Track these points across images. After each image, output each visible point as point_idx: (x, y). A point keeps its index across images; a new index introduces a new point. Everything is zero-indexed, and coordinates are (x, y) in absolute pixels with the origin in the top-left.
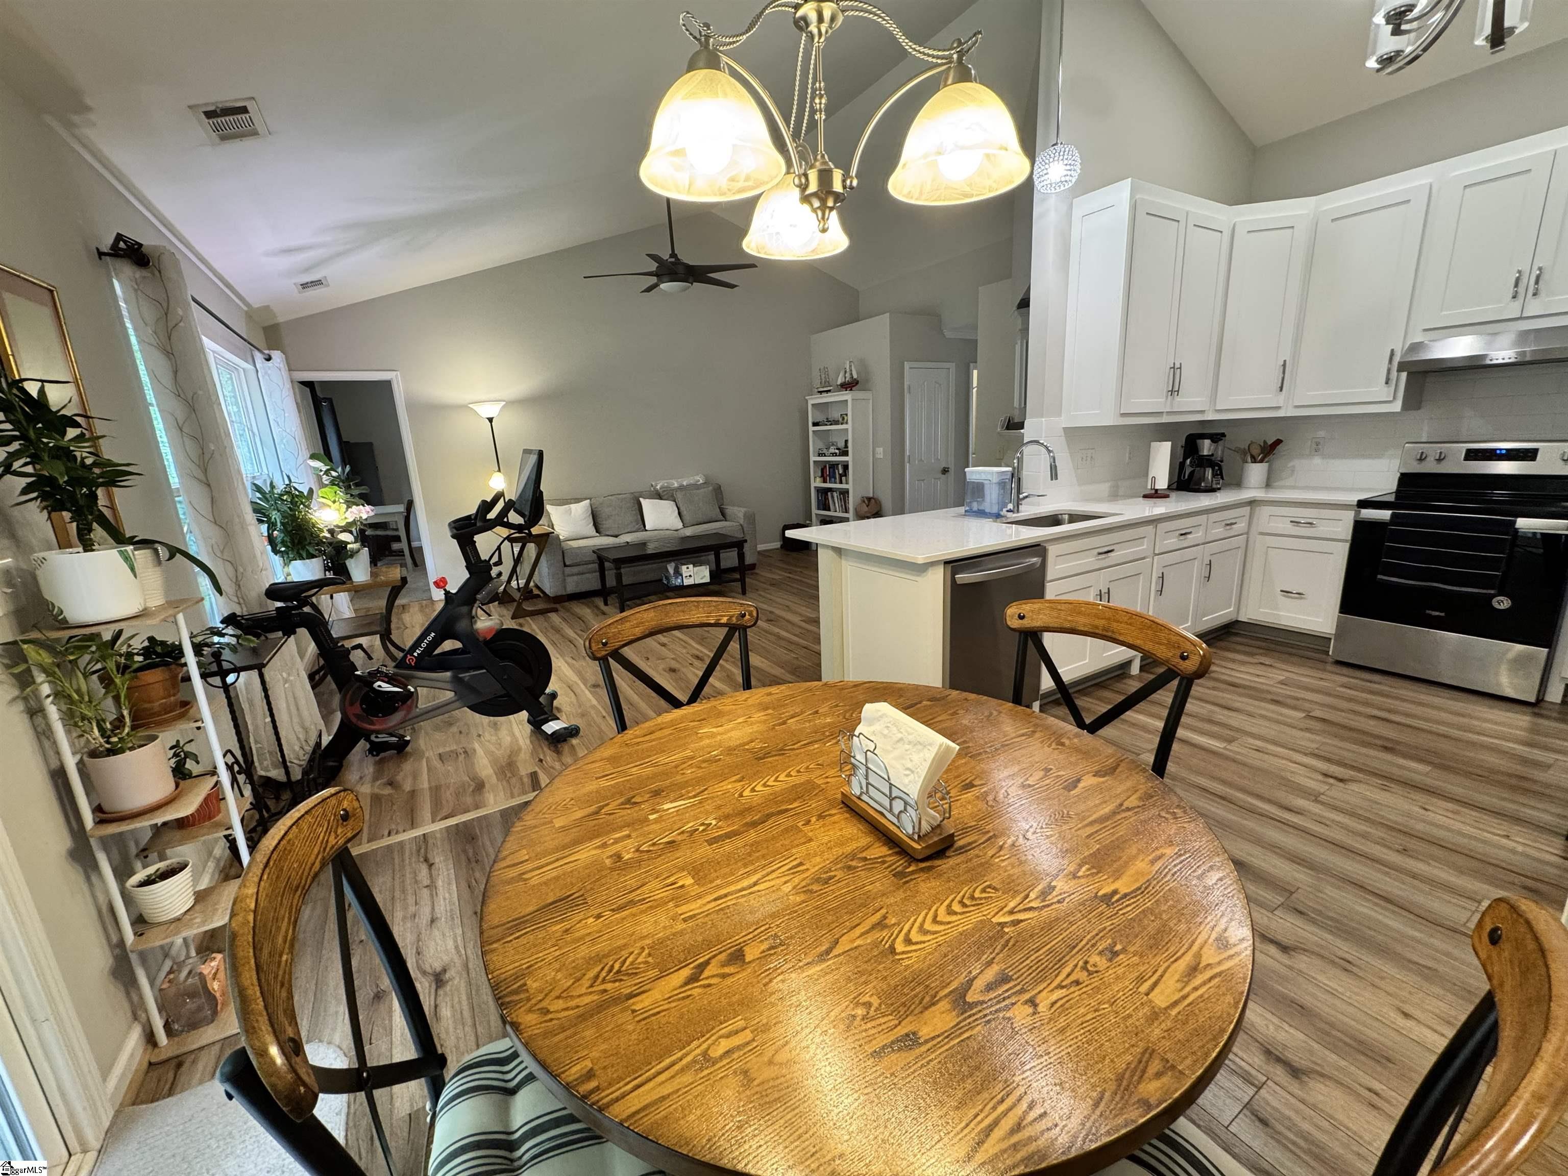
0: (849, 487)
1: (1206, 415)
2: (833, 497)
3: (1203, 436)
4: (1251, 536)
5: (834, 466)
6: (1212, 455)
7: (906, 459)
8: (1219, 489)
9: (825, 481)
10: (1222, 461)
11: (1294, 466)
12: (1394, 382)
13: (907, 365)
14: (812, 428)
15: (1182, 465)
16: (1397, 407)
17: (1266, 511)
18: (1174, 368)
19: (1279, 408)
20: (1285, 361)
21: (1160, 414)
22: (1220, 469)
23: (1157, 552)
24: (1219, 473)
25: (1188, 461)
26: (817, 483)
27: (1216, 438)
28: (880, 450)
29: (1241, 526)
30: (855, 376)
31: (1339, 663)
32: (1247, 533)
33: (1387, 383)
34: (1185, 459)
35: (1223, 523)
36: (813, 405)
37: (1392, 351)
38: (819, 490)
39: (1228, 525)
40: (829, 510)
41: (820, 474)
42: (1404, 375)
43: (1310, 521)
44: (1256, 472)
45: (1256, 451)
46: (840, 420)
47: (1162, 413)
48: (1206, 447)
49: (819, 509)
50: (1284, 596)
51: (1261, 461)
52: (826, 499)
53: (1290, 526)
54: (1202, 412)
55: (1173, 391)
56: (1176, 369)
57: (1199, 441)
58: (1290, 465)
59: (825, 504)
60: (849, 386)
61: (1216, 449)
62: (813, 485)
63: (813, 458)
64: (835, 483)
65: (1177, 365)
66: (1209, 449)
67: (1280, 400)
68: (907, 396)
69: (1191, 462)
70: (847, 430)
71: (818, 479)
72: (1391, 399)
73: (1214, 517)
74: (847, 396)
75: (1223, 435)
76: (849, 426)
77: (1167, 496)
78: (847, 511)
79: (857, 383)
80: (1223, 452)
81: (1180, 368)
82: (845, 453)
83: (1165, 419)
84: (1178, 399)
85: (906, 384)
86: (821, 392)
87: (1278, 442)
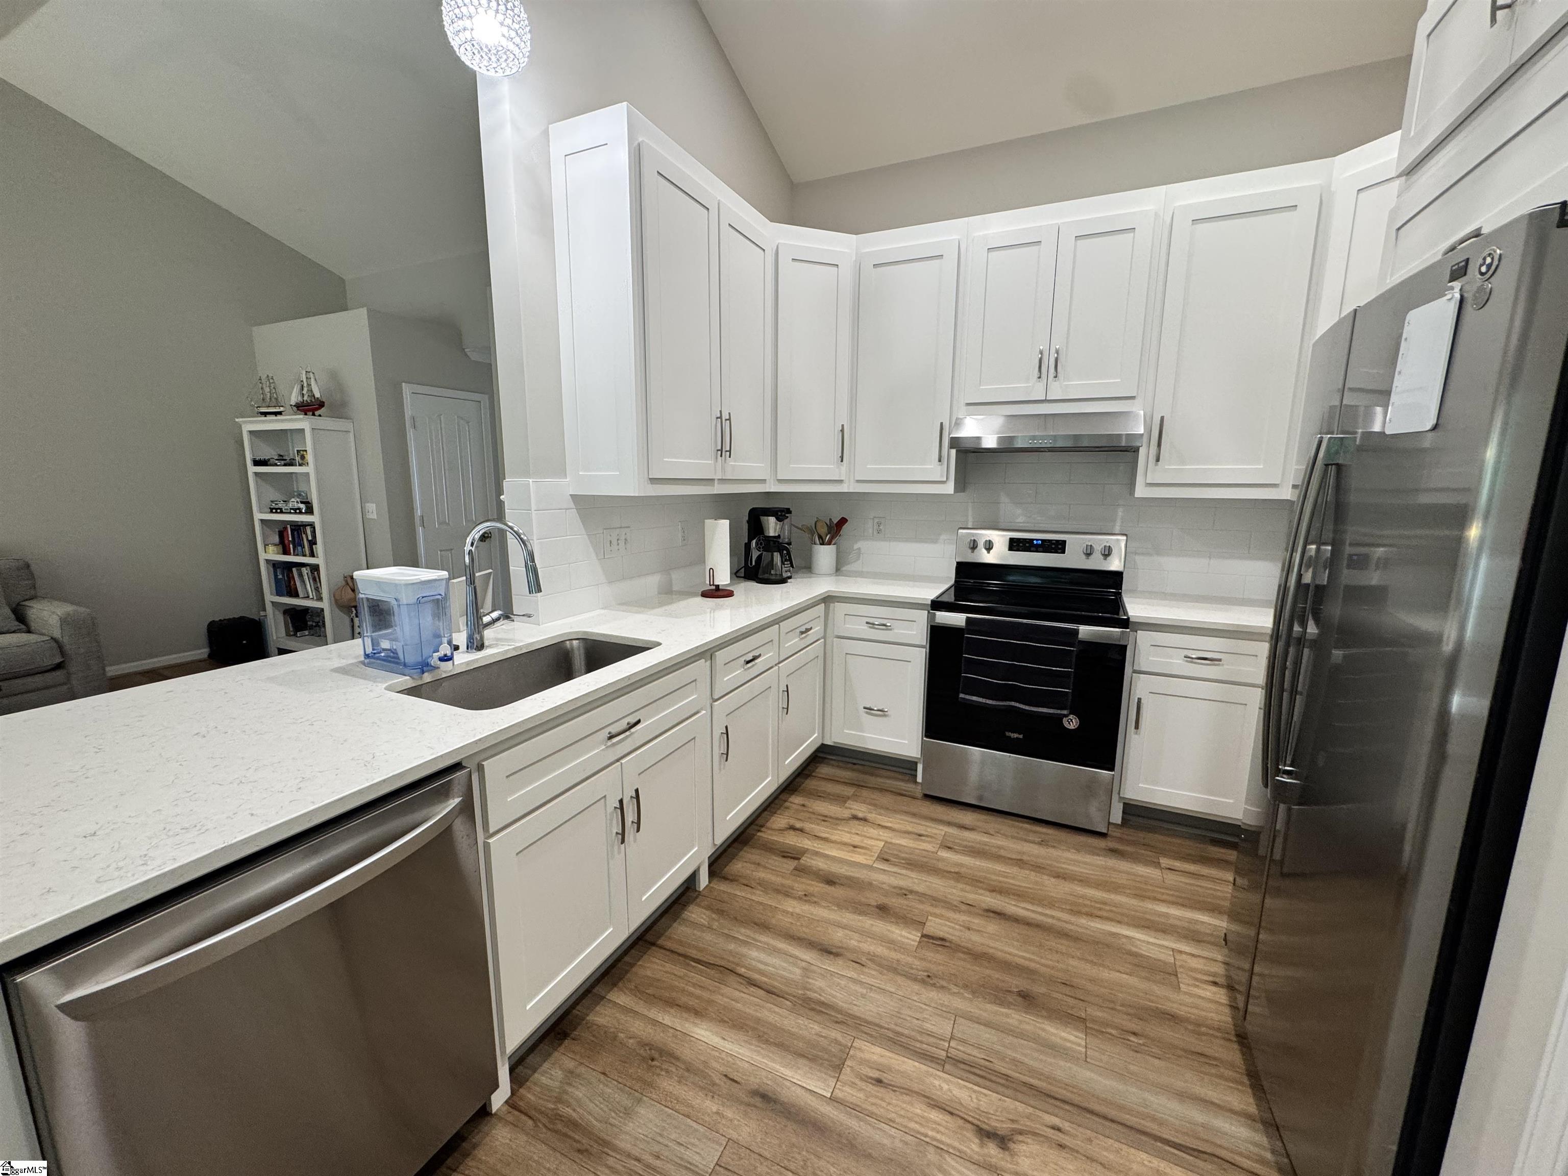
0: (319, 560)
1: (767, 485)
2: (301, 575)
3: (768, 512)
4: (829, 641)
5: (298, 528)
6: (779, 537)
7: (417, 521)
8: (790, 578)
9: (286, 552)
10: (789, 544)
11: (859, 549)
12: (946, 460)
13: (406, 389)
14: (252, 469)
15: (748, 546)
16: (949, 488)
17: (840, 609)
18: (721, 417)
19: (841, 481)
20: (843, 426)
21: (710, 481)
22: (789, 553)
23: (716, 697)
24: (787, 559)
25: (754, 542)
26: (273, 554)
27: (781, 514)
28: (371, 507)
29: (817, 629)
30: (317, 395)
31: (927, 797)
32: (824, 637)
33: (940, 461)
34: (750, 540)
35: (798, 631)
36: (251, 432)
37: (942, 424)
38: (275, 565)
39: (802, 633)
40: (296, 595)
41: (277, 539)
42: (953, 452)
43: (884, 622)
44: (824, 555)
45: (823, 530)
46: (298, 459)
47: (713, 480)
48: (772, 526)
49: (279, 593)
50: (867, 713)
51: (829, 543)
52: (291, 578)
53: (866, 627)
54: (763, 481)
55: (724, 451)
56: (724, 421)
57: (764, 519)
58: (856, 547)
59: (288, 586)
60: (310, 407)
61: (782, 528)
62: (263, 556)
63: (258, 516)
64: (305, 555)
65: (725, 416)
66: (775, 531)
67: (840, 472)
68: (410, 434)
69: (757, 544)
70: (307, 474)
71: (271, 548)
72: (945, 479)
73: (786, 625)
74: (302, 422)
75: (788, 511)
76: (309, 469)
77: (730, 594)
78: (320, 599)
79: (321, 405)
80: (790, 532)
81: (729, 419)
82: (310, 511)
83: (718, 489)
84: (731, 462)
85: (408, 413)
86: (265, 414)
87: (843, 521)
